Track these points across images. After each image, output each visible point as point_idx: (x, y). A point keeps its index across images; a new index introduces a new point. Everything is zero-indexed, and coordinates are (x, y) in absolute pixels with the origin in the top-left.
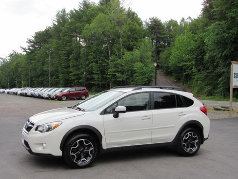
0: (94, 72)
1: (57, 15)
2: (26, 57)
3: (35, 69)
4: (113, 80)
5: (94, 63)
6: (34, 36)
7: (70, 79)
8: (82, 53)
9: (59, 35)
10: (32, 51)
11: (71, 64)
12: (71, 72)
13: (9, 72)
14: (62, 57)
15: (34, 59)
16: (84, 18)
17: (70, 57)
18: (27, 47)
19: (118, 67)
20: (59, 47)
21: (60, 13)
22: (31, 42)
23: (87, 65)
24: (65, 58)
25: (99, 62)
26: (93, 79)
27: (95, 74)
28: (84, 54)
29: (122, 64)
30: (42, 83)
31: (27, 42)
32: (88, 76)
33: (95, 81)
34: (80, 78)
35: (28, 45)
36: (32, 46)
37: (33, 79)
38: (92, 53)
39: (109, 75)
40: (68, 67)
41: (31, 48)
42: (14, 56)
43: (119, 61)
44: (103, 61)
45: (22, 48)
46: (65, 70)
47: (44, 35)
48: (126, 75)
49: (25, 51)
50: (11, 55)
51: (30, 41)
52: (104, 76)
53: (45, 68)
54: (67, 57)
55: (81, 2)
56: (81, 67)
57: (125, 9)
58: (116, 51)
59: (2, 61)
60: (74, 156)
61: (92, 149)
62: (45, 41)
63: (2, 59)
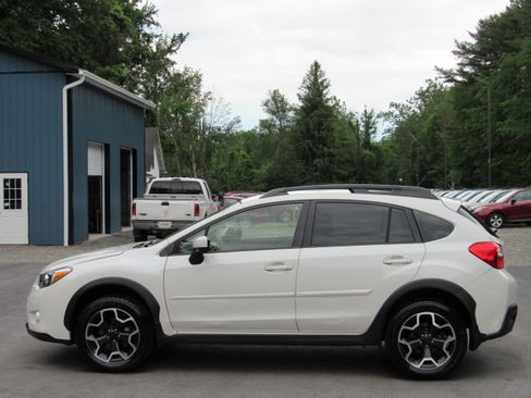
2: (452, 99)
3: (478, 133)
6: (475, 32)
10: (471, 79)
13: (415, 146)
15: (477, 103)
18: (455, 68)
22: (468, 52)
30: (500, 175)
31: (454, 52)
35: (460, 60)
36: (472, 63)
41: (467, 69)
42: (430, 96)
45: (440, 70)
47: (504, 27)
49: (452, 80)
50: (422, 95)
51: (464, 50)
53: (504, 129)
59: (397, 112)
60: (93, 343)
61: (134, 333)
62: (505, 45)
63: (397, 106)
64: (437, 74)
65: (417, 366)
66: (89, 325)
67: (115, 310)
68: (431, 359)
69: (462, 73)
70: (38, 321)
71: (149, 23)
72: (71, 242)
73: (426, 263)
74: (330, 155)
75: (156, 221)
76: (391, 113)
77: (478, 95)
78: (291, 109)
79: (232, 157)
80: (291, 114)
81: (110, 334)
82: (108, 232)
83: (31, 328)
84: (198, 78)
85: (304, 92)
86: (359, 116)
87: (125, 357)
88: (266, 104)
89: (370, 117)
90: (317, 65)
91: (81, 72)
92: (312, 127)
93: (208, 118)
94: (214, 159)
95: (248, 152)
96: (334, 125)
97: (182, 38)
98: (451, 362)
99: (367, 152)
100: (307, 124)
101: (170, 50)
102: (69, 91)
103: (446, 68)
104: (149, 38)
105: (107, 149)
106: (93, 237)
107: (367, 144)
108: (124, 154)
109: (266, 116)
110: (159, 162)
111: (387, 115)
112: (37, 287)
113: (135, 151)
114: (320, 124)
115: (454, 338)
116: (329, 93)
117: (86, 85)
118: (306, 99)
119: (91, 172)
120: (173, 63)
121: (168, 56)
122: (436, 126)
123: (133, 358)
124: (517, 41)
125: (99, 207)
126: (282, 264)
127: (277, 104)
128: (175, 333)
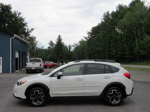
0: (126, 50)
1: (104, 16)
3: (92, 49)
4: (138, 55)
5: (125, 44)
6: (91, 30)
7: (112, 55)
8: (118, 38)
9: (105, 28)
11: (112, 45)
12: (112, 51)
13: (79, 52)
14: (106, 42)
15: (91, 44)
16: (119, 16)
17: (111, 41)
18: (87, 37)
19: (141, 46)
20: (105, 35)
21: (106, 14)
22: (90, 33)
23: (121, 46)
24: (108, 42)
25: (128, 43)
26: (125, 54)
27: (127, 51)
28: (119, 39)
29: (144, 44)
31: (87, 34)
32: (122, 53)
33: (127, 56)
34: (117, 54)
36: (91, 36)
37: (91, 55)
38: (124, 38)
39: (136, 51)
40: (110, 47)
41: (90, 37)
42: (82, 42)
43: (142, 42)
44: (131, 42)
45: (84, 37)
46: (109, 49)
47: (97, 29)
48: (147, 51)
49: (87, 39)
50: (80, 42)
51: (89, 33)
52: (132, 52)
54: (109, 41)
55: (117, 6)
56: (118, 47)
57: (147, 7)
58: (140, 35)
59: (75, 45)
60: (32, 99)
61: (43, 96)
62: (97, 32)
63: (75, 44)
64: (84, 38)
65: (113, 102)
66: (31, 95)
67: (38, 91)
68: (115, 101)
69: (89, 38)
70: (17, 94)
71: (26, 26)
72: (12, 72)
73: (114, 78)
74: (62, 54)
75: (31, 68)
76: (74, 45)
77: (92, 42)
78: (54, 44)
79: (42, 54)
80: (54, 45)
81: (37, 97)
82: (19, 70)
83: (15, 96)
84: (35, 38)
85: (57, 41)
86: (68, 46)
87: (41, 103)
88: (49, 43)
89: (70, 46)
90: (60, 36)
91: (15, 35)
92: (59, 48)
93: (37, 46)
94: (38, 55)
95: (45, 53)
96: (63, 48)
97: (33, 29)
98: (120, 101)
99: (70, 53)
100: (58, 48)
101: (30, 32)
102: (12, 39)
103: (86, 37)
104: (25, 29)
105: (19, 52)
106: (16, 71)
107: (70, 52)
108: (23, 53)
109: (49, 46)
110: (29, 55)
111: (73, 46)
112: (17, 85)
113: (25, 53)
114: (60, 47)
115: (121, 96)
116: (62, 41)
117: (16, 38)
118: (57, 43)
119: (16, 57)
120: (30, 35)
121: (29, 33)
122: (83, 48)
123: (43, 103)
124: (100, 31)
125: (18, 64)
126: (80, 79)
127: (51, 43)
128: (53, 96)
